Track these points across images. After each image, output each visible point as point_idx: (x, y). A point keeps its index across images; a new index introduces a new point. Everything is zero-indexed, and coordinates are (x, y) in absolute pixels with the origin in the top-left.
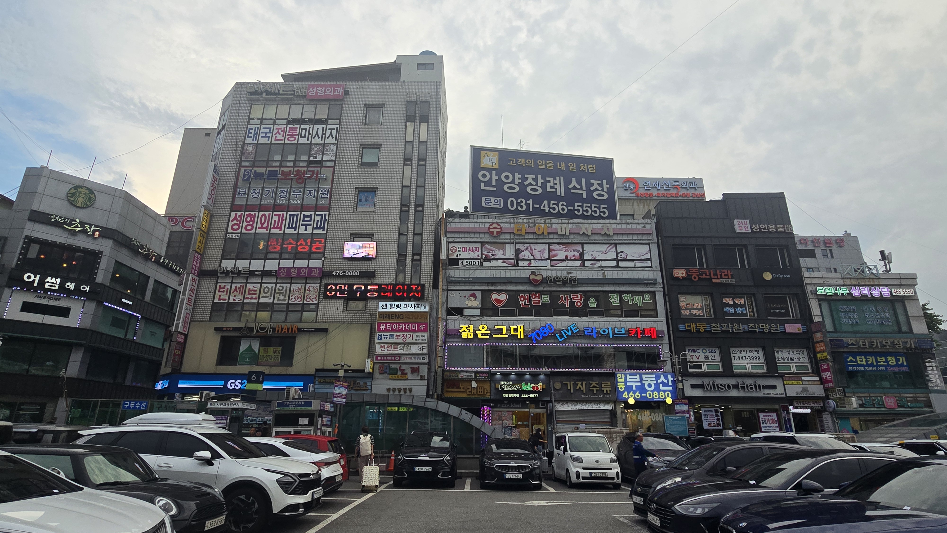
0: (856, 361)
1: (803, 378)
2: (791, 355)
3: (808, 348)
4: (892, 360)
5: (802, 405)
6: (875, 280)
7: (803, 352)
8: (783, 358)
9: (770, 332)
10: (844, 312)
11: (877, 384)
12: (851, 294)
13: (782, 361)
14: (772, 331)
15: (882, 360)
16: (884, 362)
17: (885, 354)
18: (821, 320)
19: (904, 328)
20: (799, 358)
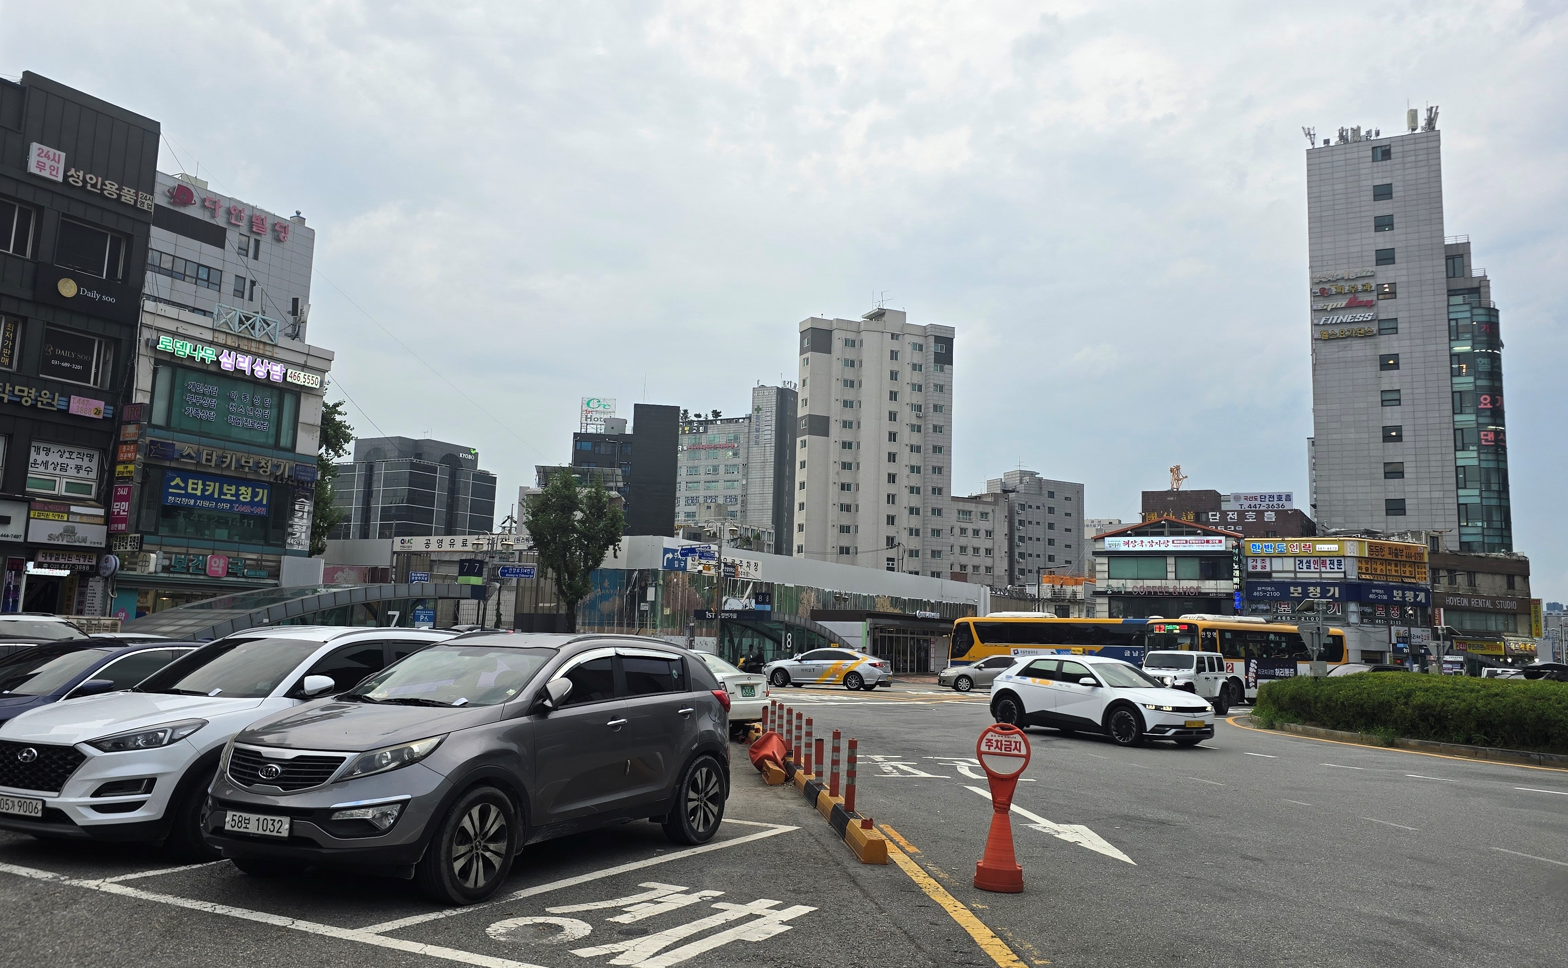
0: (186, 488)
1: (73, 509)
2: (64, 460)
3: (103, 451)
4: (246, 494)
5: (53, 561)
6: (268, 348)
7: (91, 457)
8: (46, 464)
9: (33, 406)
10: (196, 393)
11: (207, 532)
12: (218, 363)
13: (42, 469)
14: (39, 405)
15: (229, 491)
16: (232, 495)
17: (239, 481)
18: (147, 401)
19: (285, 441)
20: (78, 468)
